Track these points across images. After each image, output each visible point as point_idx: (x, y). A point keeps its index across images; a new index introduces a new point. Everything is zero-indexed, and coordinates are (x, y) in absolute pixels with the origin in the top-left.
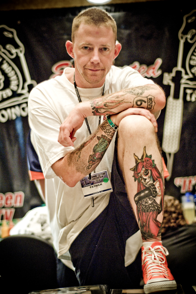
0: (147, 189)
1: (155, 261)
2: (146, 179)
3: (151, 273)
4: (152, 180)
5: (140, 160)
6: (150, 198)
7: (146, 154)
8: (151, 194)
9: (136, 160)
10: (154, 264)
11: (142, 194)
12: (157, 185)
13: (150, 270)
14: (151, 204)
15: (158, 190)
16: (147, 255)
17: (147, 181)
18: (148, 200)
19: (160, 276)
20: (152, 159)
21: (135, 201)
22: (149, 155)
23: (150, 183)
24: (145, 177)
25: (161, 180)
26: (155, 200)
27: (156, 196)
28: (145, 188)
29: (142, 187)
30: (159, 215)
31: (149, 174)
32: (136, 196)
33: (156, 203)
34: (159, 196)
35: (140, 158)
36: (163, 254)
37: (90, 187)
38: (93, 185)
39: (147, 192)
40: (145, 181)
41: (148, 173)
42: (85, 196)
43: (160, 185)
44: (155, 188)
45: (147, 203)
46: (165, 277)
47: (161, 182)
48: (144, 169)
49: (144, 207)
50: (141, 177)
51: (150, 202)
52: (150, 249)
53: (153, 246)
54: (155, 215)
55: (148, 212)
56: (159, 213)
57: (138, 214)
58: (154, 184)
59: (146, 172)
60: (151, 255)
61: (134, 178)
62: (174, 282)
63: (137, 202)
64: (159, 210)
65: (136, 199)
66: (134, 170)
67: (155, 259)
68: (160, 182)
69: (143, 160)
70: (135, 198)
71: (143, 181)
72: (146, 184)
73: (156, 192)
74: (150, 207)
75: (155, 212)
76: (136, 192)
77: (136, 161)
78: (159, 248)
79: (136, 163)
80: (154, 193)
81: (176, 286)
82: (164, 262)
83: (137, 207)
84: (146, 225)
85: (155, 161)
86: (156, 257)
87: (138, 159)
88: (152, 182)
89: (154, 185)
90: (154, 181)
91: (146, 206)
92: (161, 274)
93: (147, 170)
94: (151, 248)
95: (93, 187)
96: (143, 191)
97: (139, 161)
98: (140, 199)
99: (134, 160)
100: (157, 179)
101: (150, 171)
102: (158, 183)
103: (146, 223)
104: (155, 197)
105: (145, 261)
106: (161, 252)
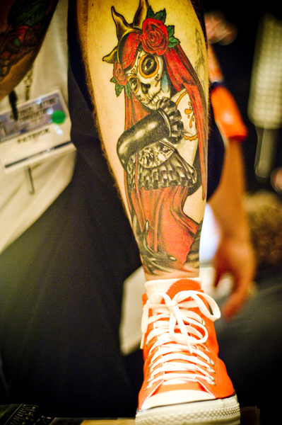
0: (154, 115)
1: (177, 337)
2: (148, 86)
3: (160, 374)
4: (166, 87)
5: (131, 26)
6: (162, 146)
7: (150, 9)
8: (165, 132)
9: (118, 26)
10: (172, 347)
11: (139, 134)
12: (183, 102)
13: (160, 365)
14: (164, 164)
15: (185, 119)
16: (155, 317)
17: (152, 91)
18: (157, 150)
19: (188, 386)
20: (167, 23)
21: (121, 157)
22: (156, 9)
23: (160, 96)
24: (145, 81)
25: (195, 89)
26: (176, 152)
27: (180, 138)
28: (145, 114)
29: (137, 111)
30: (189, 198)
31: (160, 70)
32: (120, 141)
33: (181, 160)
34: (191, 139)
35: (130, 20)
36: (202, 316)
37: (19, 141)
38: (26, 135)
39: (152, 126)
40: (146, 92)
41: (155, 65)
42: (7, 166)
43: (193, 105)
44: (178, 114)
45: (153, 160)
46: (203, 389)
47: (198, 98)
48: (142, 54)
49: (146, 172)
50: (134, 80)
51: (162, 157)
52: (163, 302)
53: (172, 293)
54: (178, 198)
55: (156, 187)
56: (191, 192)
57: (129, 196)
58: (174, 99)
59: (148, 64)
60: (168, 319)
61: (113, 85)
62: (232, 403)
63: (125, 159)
64: (190, 182)
65: (123, 149)
66: (113, 61)
67: (177, 331)
68: (192, 97)
69: (140, 26)
70: (118, 146)
71: (140, 92)
72: (150, 101)
73: (181, 126)
74: (162, 173)
75: (179, 188)
76: (121, 129)
77: (119, 31)
78: (189, 299)
79: (119, 36)
80: (175, 127)
81: (238, 414)
82: (204, 339)
83: (127, 176)
84: (151, 231)
85: (176, 30)
86: (181, 326)
87: (125, 23)
88: (168, 95)
89: (172, 104)
90: (173, 92)
91: (150, 170)
92: (193, 377)
93: (150, 57)
94: (167, 298)
95: (24, 140)
96: (141, 124)
97: (128, 30)
98: (134, 148)
99: (113, 29)
100: (183, 87)
101: (159, 60)
102: (187, 98)
103: (153, 224)
104: (175, 141)
105: (149, 338)
106: (197, 310)
